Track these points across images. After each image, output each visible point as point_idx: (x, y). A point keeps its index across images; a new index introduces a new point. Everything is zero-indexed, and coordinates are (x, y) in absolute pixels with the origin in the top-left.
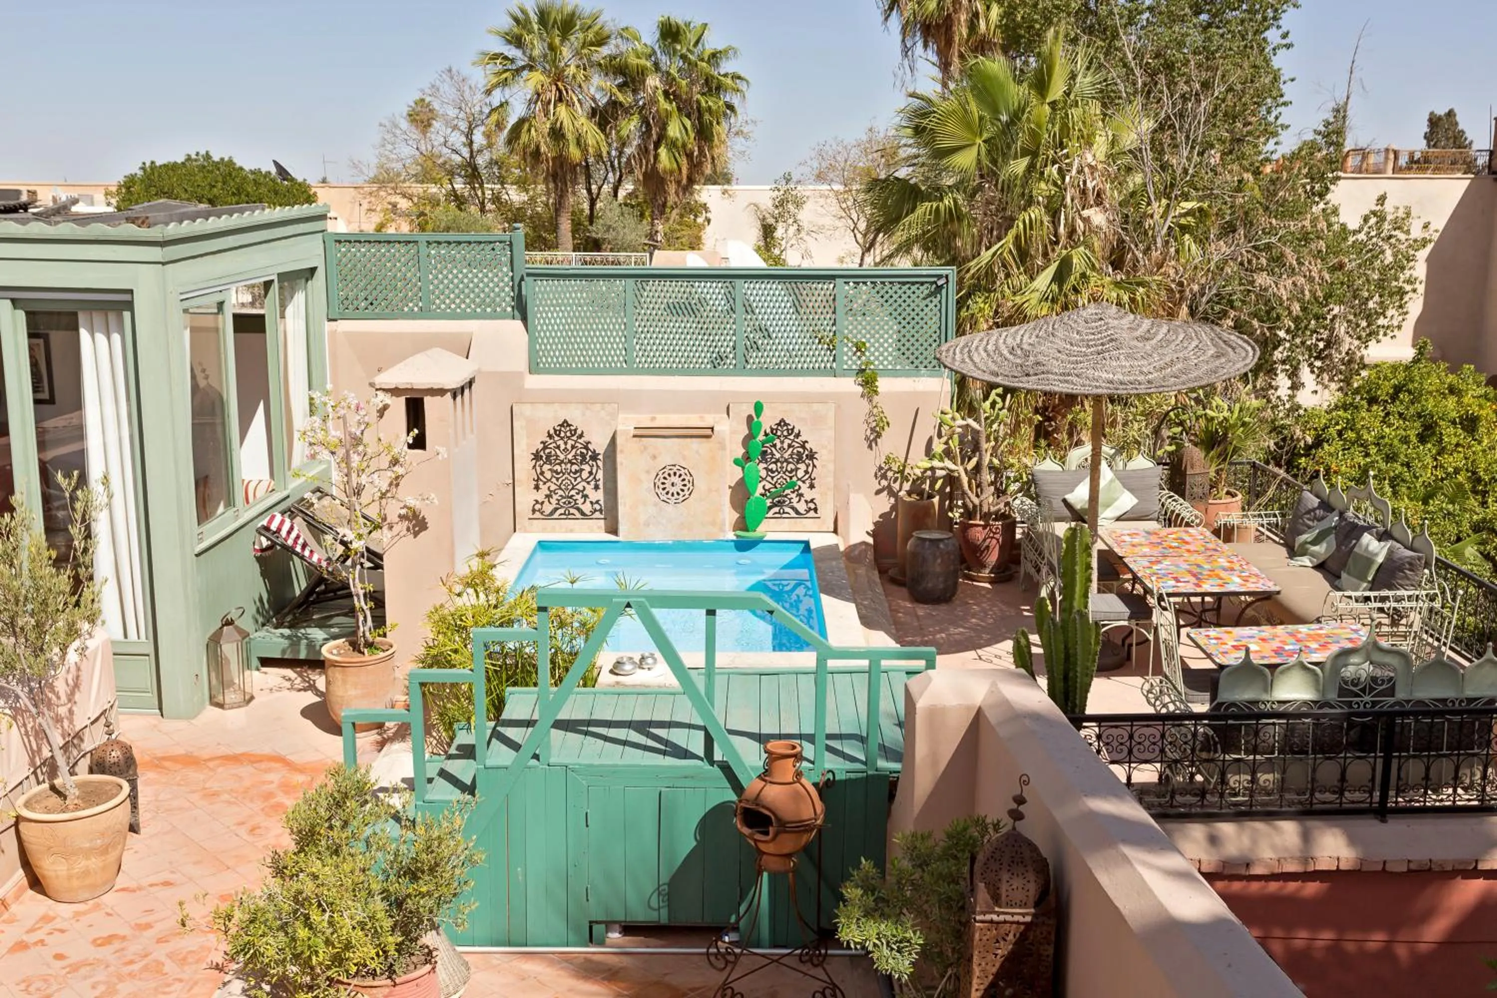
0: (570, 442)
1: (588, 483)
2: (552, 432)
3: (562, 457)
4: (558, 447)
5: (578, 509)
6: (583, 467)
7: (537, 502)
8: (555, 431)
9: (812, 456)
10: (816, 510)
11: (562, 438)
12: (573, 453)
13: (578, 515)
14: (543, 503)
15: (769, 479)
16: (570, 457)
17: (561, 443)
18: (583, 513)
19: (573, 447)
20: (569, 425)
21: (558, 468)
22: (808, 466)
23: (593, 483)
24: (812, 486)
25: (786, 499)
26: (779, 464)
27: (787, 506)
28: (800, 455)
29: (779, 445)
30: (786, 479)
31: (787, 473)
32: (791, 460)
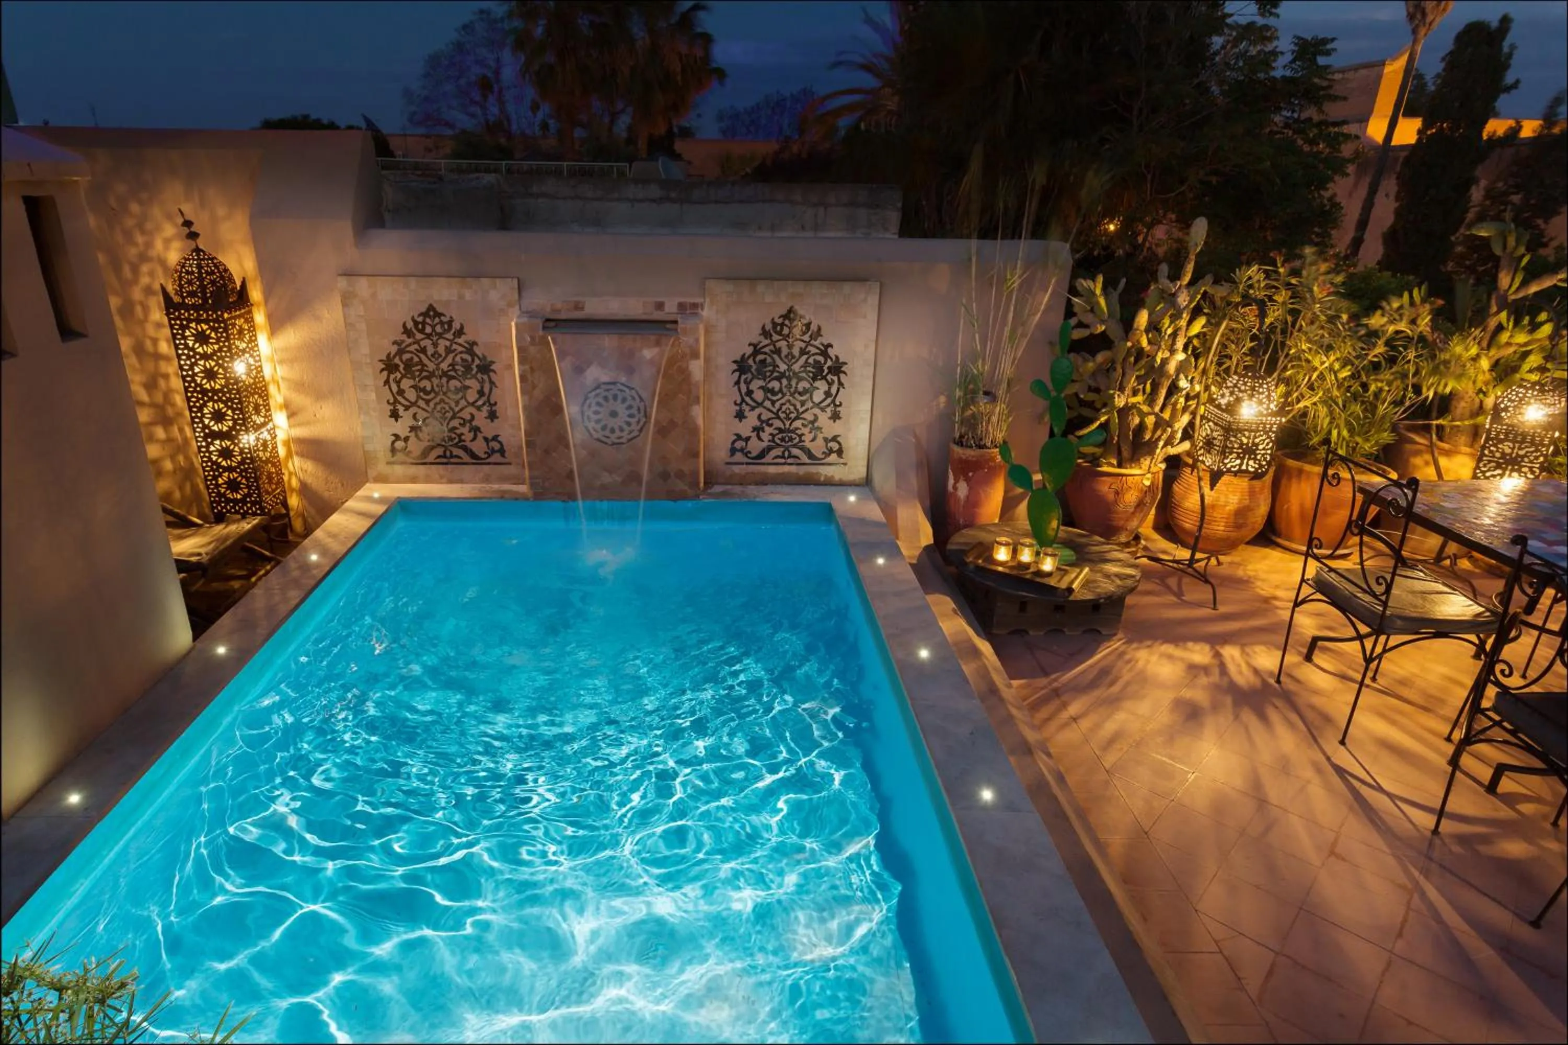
0: (443, 343)
1: (479, 408)
2: (410, 325)
3: (431, 366)
4: (423, 350)
5: (465, 449)
6: (467, 383)
7: (397, 437)
8: (416, 323)
9: (837, 369)
10: (840, 452)
11: (429, 336)
12: (449, 360)
13: (467, 458)
14: (406, 439)
15: (768, 404)
16: (444, 366)
17: (427, 343)
18: (473, 455)
19: (448, 350)
20: (440, 315)
21: (426, 384)
23: (485, 408)
24: (835, 417)
25: (794, 436)
26: (785, 382)
27: (795, 446)
28: (819, 367)
29: (785, 351)
30: (794, 406)
31: (796, 395)
32: (804, 375)
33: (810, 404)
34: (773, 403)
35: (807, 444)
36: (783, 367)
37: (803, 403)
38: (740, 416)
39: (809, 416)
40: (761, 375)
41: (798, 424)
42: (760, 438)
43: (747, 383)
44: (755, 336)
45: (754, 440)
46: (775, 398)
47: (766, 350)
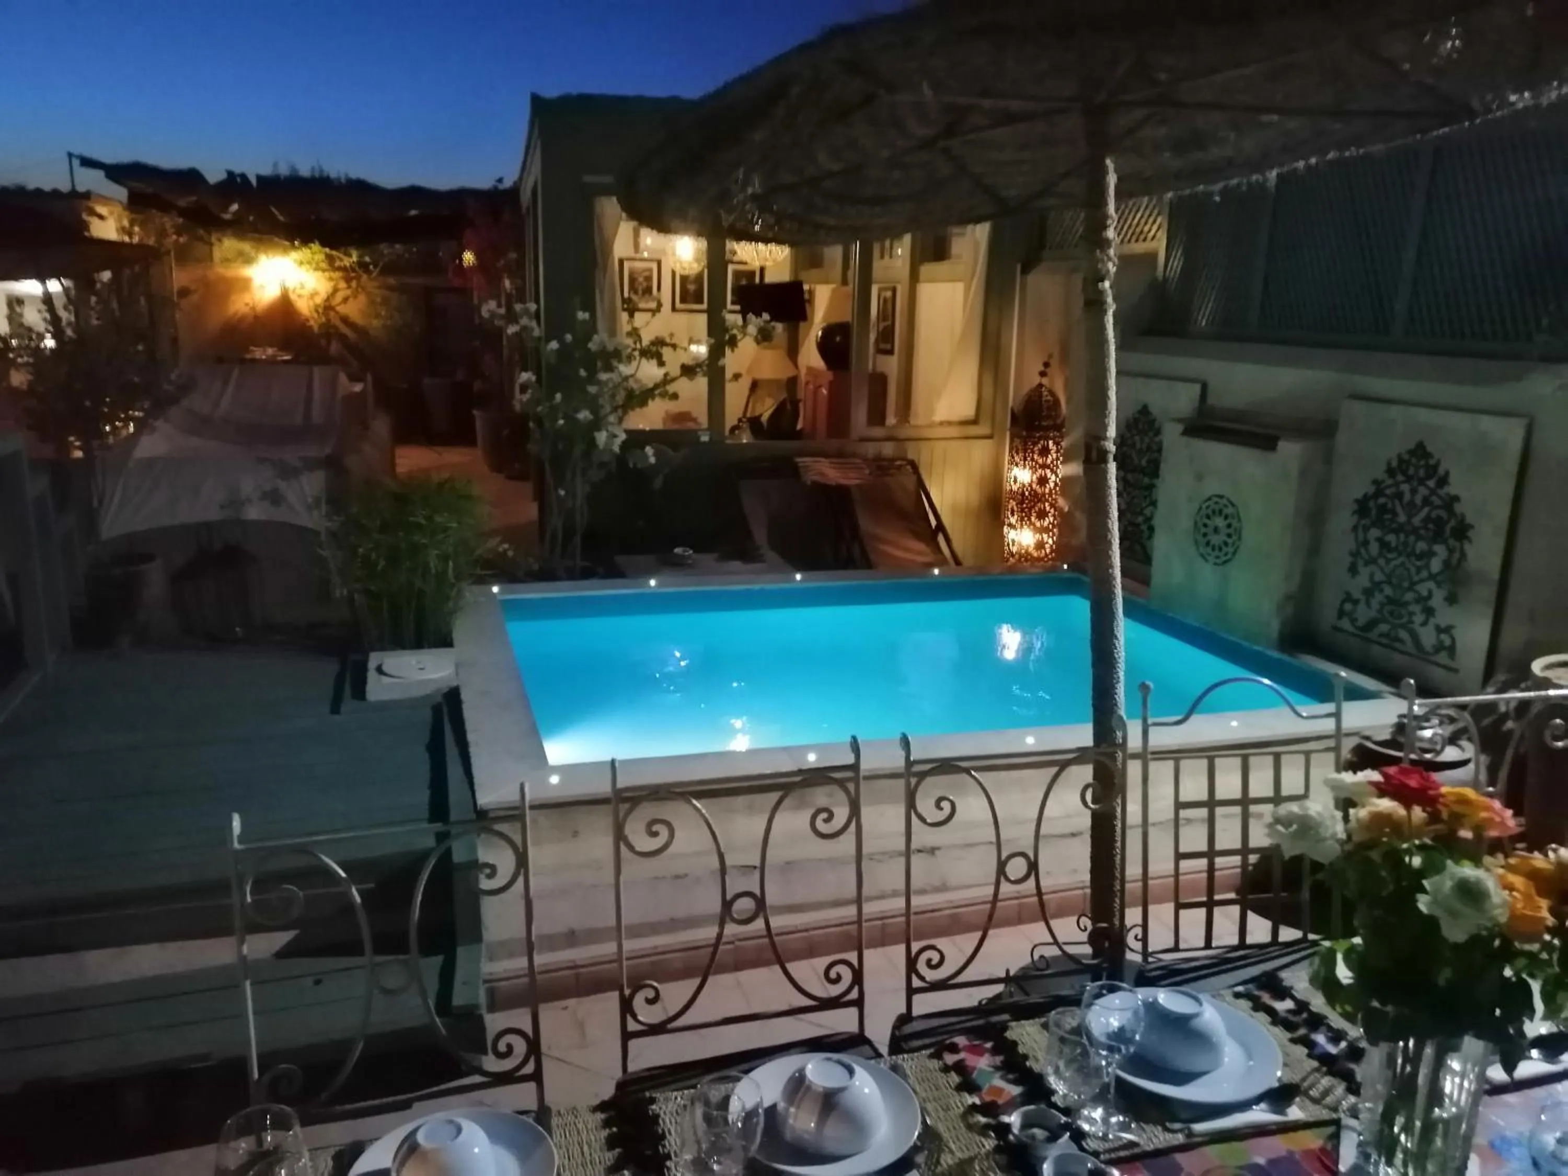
9: (1462, 532)
10: (1451, 652)
15: (1382, 562)
22: (1451, 551)
24: (1452, 598)
25: (1403, 612)
26: (1402, 536)
27: (1403, 626)
28: (1440, 523)
29: (1407, 497)
30: (1408, 570)
31: (1413, 559)
32: (1422, 532)
33: (1424, 574)
34: (1388, 561)
35: (1416, 626)
36: (1402, 518)
37: (1419, 570)
38: (1353, 570)
39: (1423, 589)
40: (1378, 523)
41: (1409, 596)
42: (1368, 604)
43: (1366, 529)
44: (1380, 474)
45: (1362, 607)
46: (1390, 556)
47: (1388, 492)
